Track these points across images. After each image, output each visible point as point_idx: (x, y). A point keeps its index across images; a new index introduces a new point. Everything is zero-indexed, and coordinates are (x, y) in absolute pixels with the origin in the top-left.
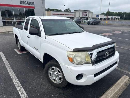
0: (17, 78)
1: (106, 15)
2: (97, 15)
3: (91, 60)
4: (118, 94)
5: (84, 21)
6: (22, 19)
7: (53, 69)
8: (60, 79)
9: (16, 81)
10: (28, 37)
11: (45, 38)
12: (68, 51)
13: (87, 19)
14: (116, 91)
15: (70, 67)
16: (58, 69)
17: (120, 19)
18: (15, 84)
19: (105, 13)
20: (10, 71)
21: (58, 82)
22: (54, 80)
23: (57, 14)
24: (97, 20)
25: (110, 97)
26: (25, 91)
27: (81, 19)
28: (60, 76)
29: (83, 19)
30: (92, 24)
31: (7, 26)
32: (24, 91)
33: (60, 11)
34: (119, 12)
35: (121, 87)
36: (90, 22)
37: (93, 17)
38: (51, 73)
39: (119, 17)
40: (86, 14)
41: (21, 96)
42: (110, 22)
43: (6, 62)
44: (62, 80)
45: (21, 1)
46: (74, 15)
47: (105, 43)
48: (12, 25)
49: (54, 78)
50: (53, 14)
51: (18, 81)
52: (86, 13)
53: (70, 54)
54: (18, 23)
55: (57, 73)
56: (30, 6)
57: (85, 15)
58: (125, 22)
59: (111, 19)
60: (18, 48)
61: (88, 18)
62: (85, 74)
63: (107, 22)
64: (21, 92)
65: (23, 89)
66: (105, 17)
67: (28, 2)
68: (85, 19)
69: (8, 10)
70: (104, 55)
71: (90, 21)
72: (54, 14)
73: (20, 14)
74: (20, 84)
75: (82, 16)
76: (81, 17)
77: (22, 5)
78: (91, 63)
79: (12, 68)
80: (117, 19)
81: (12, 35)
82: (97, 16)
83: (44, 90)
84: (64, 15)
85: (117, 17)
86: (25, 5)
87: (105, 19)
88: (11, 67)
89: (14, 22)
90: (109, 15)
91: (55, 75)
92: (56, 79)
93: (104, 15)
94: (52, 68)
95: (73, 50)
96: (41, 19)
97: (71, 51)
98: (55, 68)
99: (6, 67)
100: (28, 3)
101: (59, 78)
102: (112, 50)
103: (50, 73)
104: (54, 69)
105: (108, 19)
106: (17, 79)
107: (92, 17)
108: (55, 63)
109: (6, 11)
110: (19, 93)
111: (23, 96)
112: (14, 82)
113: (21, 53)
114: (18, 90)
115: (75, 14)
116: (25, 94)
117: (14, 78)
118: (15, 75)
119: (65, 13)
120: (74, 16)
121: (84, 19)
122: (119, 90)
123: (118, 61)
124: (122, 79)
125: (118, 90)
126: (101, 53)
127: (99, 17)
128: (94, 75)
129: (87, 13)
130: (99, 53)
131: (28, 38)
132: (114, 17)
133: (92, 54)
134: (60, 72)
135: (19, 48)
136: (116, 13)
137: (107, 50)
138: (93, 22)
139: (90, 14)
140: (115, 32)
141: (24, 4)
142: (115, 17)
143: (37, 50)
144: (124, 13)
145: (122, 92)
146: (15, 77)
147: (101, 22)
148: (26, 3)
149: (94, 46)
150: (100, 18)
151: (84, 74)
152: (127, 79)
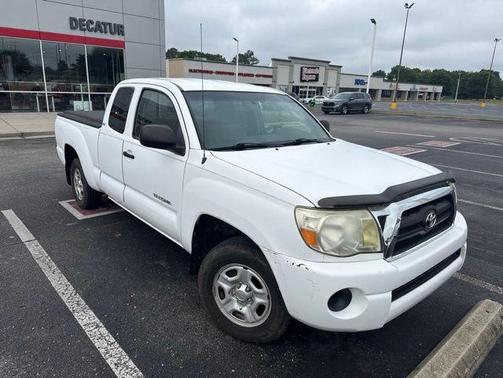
0: (92, 308)
1: (390, 78)
2: (358, 78)
3: (382, 239)
4: (470, 365)
5: (307, 100)
6: (74, 87)
7: (232, 273)
8: (260, 309)
9: (86, 319)
10: (125, 154)
11: (204, 160)
12: (298, 207)
13: (320, 91)
14: (464, 353)
15: (308, 264)
16: (250, 272)
17: (443, 94)
18: (87, 330)
19: (388, 71)
20: (59, 283)
21: (250, 319)
22: (236, 313)
23: (208, 72)
24: (358, 96)
25: (445, 375)
26: (130, 354)
27: (297, 92)
28: (259, 300)
29: (305, 92)
30: (340, 112)
31: (16, 111)
32: (124, 353)
33: (217, 59)
34: (438, 69)
35: (480, 338)
36: (332, 104)
37: (341, 86)
38: (226, 287)
39: (439, 89)
40: (317, 75)
41: (117, 373)
42: (407, 106)
43: (35, 249)
44: (266, 314)
45: (72, 20)
46: (271, 77)
47: (425, 183)
48: (33, 110)
49: (237, 307)
50: (191, 71)
51: (97, 320)
52: (316, 71)
53: (307, 219)
54: (58, 100)
55: (249, 289)
56: (108, 36)
57: (314, 77)
58: (463, 107)
59: (409, 96)
60: (75, 197)
61: (322, 88)
62: (361, 291)
63: (394, 106)
64: (115, 360)
65: (120, 349)
66: (386, 86)
67: (98, 24)
68: (311, 94)
69: (13, 48)
70: (423, 224)
71: (332, 100)
72: (195, 71)
73: (62, 65)
74: (104, 330)
75: (302, 81)
76: (297, 83)
77: (78, 33)
78: (379, 250)
79: (65, 272)
80: (429, 94)
81: (37, 148)
82: (358, 82)
83: (198, 351)
84: (232, 74)
85: (430, 88)
86: (88, 34)
87: (386, 94)
88: (58, 267)
89: (42, 98)
90: (402, 80)
91: (240, 294)
92: (244, 310)
93: (384, 81)
94: (232, 271)
95: (319, 203)
96: (182, 91)
97: (312, 208)
98: (240, 268)
99: (41, 265)
100: (100, 27)
101: (254, 306)
102: (444, 205)
103: (221, 290)
104: (239, 273)
105: (400, 94)
106: (92, 313)
107: (338, 85)
108: (243, 252)
109: (6, 53)
110: (108, 361)
111: (123, 372)
112: (80, 322)
113: (89, 217)
114: (102, 351)
115: (275, 73)
116: (131, 364)
117: (79, 308)
118: (78, 298)
119: (237, 69)
120: (271, 79)
121: (310, 92)
122: (473, 350)
123: (465, 245)
124: (477, 311)
125: (470, 350)
126: (414, 215)
127: (368, 87)
128: (390, 294)
129: (321, 71)
130: (406, 214)
131: (128, 159)
132: (418, 87)
133: (382, 219)
134: (259, 286)
135: (80, 198)
136: (426, 72)
137: (431, 206)
138: (346, 105)
139: (333, 75)
140: (429, 144)
141: (85, 30)
142: (424, 86)
143: (168, 202)
144: (455, 75)
145: (482, 359)
146: (83, 302)
147: (375, 106)
148: (94, 26)
149: (390, 190)
150: (370, 90)
151: (357, 289)
152: (496, 312)
